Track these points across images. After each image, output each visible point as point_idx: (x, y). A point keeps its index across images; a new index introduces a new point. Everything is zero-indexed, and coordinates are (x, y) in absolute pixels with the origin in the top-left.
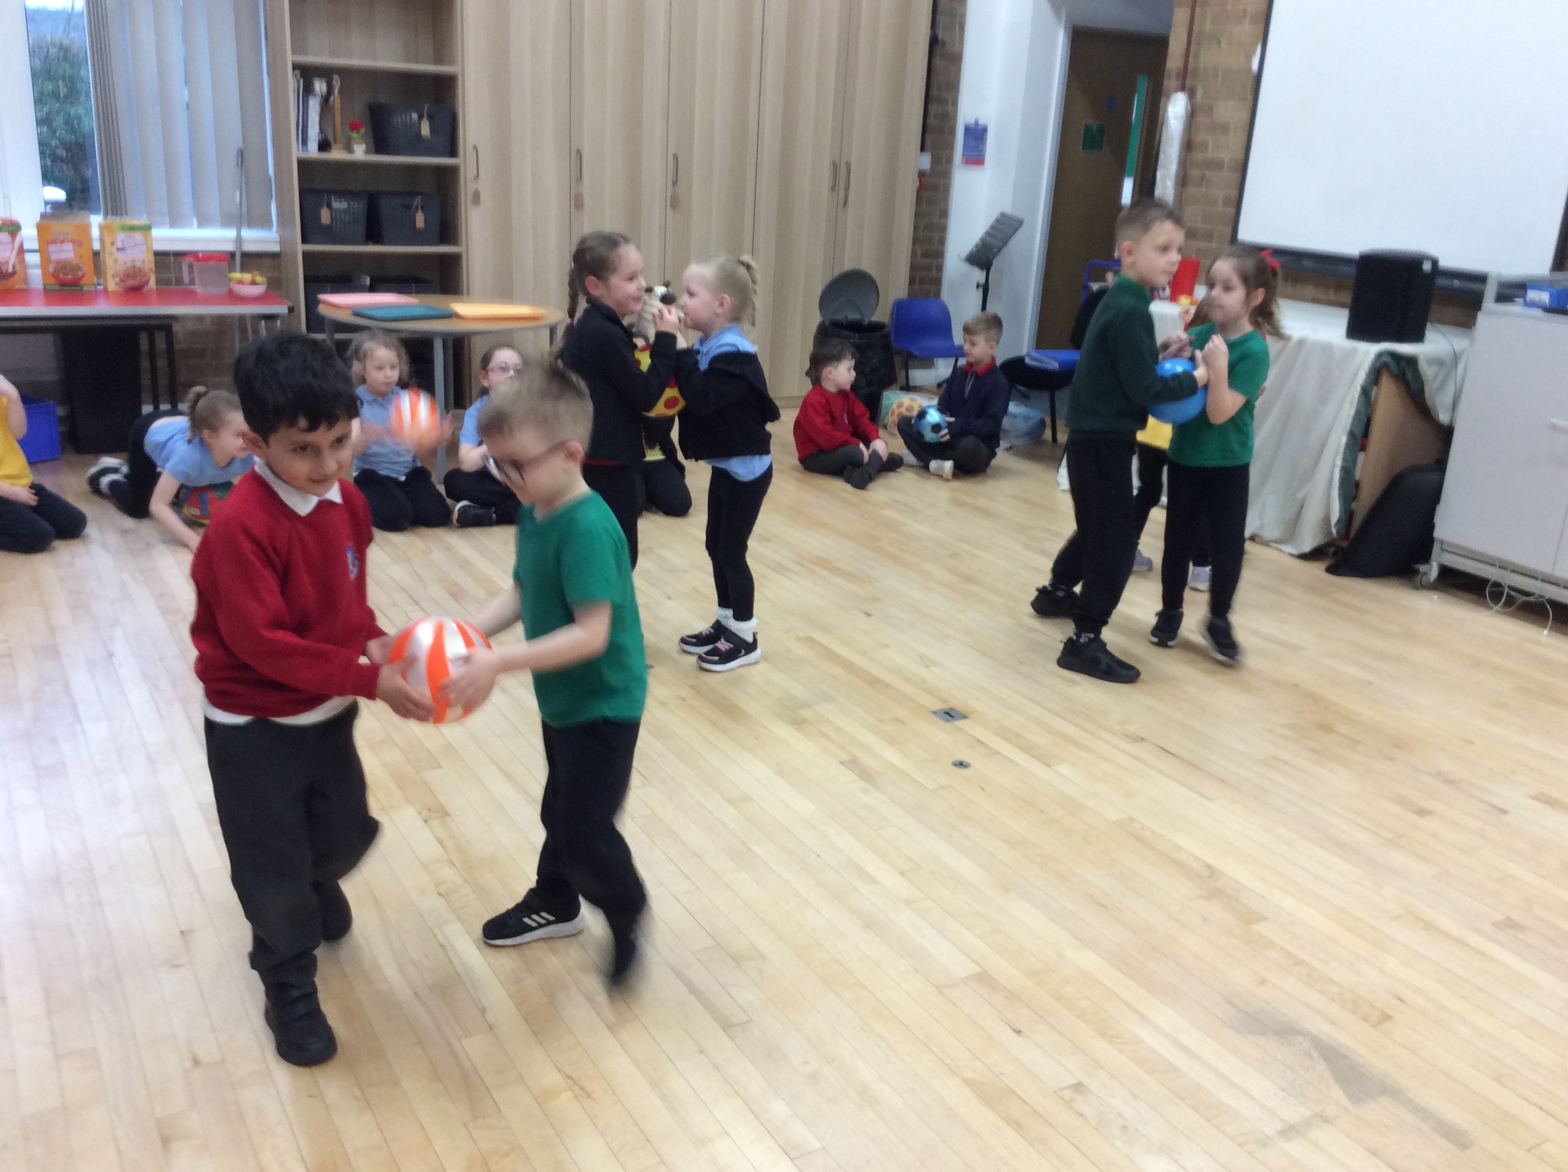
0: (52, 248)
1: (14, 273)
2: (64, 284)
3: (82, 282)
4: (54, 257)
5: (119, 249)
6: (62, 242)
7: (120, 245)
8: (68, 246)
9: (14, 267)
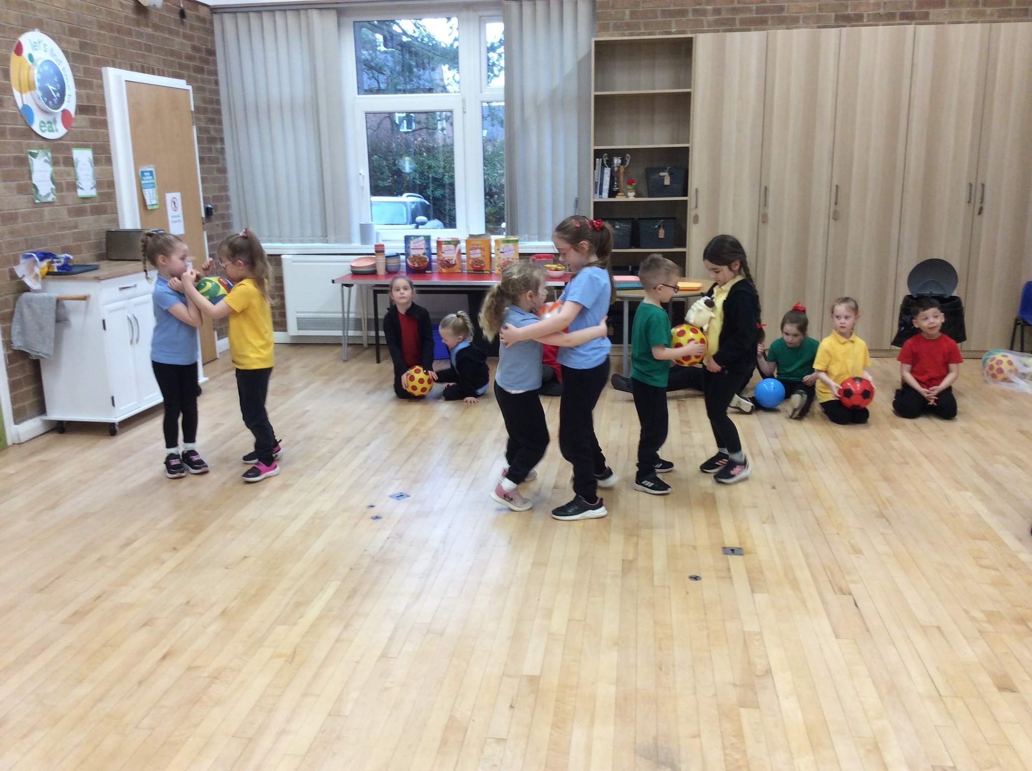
0: (471, 252)
1: (455, 264)
2: (476, 270)
3: (484, 269)
4: (472, 256)
5: (501, 252)
6: (476, 249)
7: (502, 251)
8: (478, 251)
9: (455, 261)
